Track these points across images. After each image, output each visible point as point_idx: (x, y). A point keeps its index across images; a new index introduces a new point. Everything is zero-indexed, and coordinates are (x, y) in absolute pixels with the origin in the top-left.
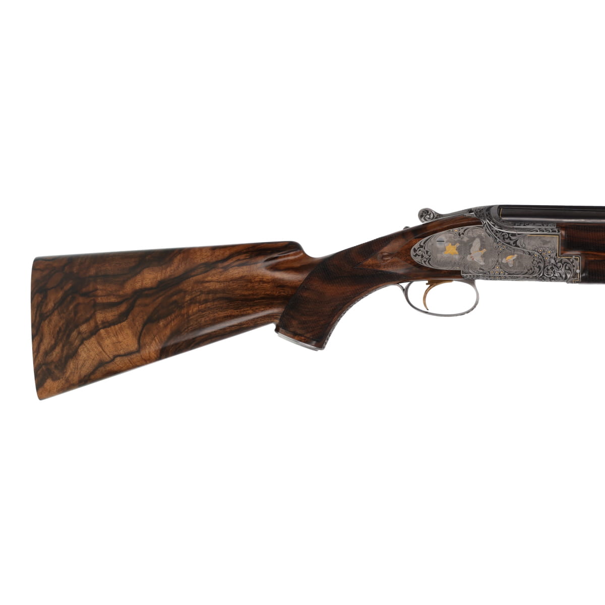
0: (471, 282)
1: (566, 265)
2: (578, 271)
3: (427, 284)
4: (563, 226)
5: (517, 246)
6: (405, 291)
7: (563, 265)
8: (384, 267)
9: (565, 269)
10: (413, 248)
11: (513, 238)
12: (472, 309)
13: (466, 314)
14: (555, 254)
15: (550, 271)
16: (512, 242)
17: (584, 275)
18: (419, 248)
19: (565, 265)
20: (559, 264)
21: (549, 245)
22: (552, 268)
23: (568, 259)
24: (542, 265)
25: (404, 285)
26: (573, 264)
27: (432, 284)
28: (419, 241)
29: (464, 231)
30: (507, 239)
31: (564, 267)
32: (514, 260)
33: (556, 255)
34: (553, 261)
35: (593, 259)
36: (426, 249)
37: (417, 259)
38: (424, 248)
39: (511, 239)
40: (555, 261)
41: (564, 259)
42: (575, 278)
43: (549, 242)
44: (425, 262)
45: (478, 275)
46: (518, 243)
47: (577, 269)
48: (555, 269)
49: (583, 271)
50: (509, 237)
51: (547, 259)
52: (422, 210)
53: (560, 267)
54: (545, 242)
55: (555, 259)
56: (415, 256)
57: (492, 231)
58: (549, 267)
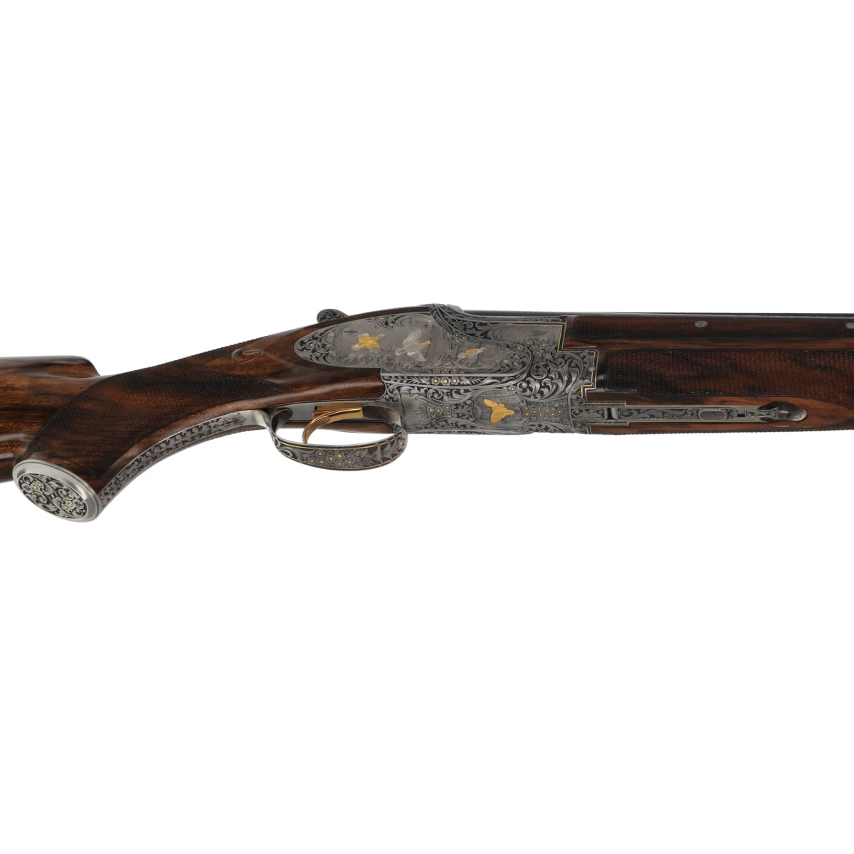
1: (571, 362)
2: (592, 370)
5: (486, 337)
7: (566, 361)
8: (242, 370)
9: (569, 366)
10: (300, 340)
11: (480, 328)
14: (554, 347)
15: (542, 369)
16: (478, 333)
17: (602, 377)
18: (310, 340)
19: (569, 360)
20: (560, 360)
21: (545, 338)
22: (546, 366)
23: (576, 353)
24: (528, 361)
26: (585, 360)
28: (312, 331)
29: (396, 319)
30: (470, 329)
31: (567, 364)
32: (478, 355)
33: (556, 349)
34: (548, 356)
35: (621, 349)
36: (323, 341)
37: (305, 355)
38: (320, 341)
39: (476, 329)
40: (553, 357)
41: (568, 353)
42: (586, 381)
43: (545, 332)
44: (317, 358)
45: (411, 375)
46: (489, 334)
47: (590, 366)
48: (551, 367)
49: (600, 372)
50: (474, 327)
51: (539, 354)
52: (325, 310)
53: (561, 364)
54: (538, 333)
55: (552, 353)
56: (302, 350)
57: (446, 319)
58: (541, 364)
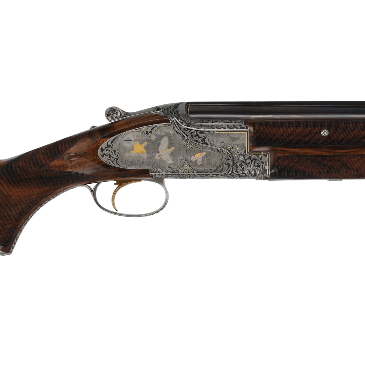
0: (160, 181)
1: (255, 162)
2: (267, 168)
3: (115, 184)
4: (252, 122)
5: (205, 143)
6: (93, 192)
7: (252, 161)
8: (71, 168)
9: (254, 166)
10: (100, 148)
11: (201, 135)
12: (162, 209)
13: (156, 215)
14: (243, 151)
15: (239, 168)
16: (200, 140)
17: (273, 171)
18: (106, 148)
19: (253, 161)
20: (248, 161)
21: (237, 142)
22: (241, 165)
23: (257, 155)
24: (231, 162)
25: (92, 185)
26: (262, 160)
27: (120, 184)
28: (106, 140)
29: (152, 129)
30: (195, 136)
31: (253, 163)
32: (202, 158)
33: (245, 152)
34: (241, 158)
35: (281, 155)
36: (114, 148)
37: (105, 159)
38: (112, 148)
39: (199, 137)
40: (244, 158)
41: (253, 155)
42: (265, 175)
43: (238, 138)
44: (113, 162)
45: (166, 173)
46: (206, 140)
47: (266, 165)
48: (244, 166)
49: (272, 167)
50: (197, 135)
51: (236, 156)
53: (249, 164)
54: (234, 139)
55: (243, 156)
56: (103, 156)
57: (180, 128)
58: (238, 164)
